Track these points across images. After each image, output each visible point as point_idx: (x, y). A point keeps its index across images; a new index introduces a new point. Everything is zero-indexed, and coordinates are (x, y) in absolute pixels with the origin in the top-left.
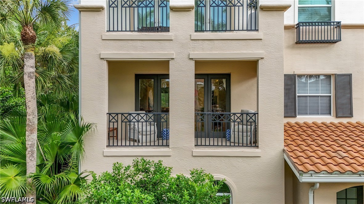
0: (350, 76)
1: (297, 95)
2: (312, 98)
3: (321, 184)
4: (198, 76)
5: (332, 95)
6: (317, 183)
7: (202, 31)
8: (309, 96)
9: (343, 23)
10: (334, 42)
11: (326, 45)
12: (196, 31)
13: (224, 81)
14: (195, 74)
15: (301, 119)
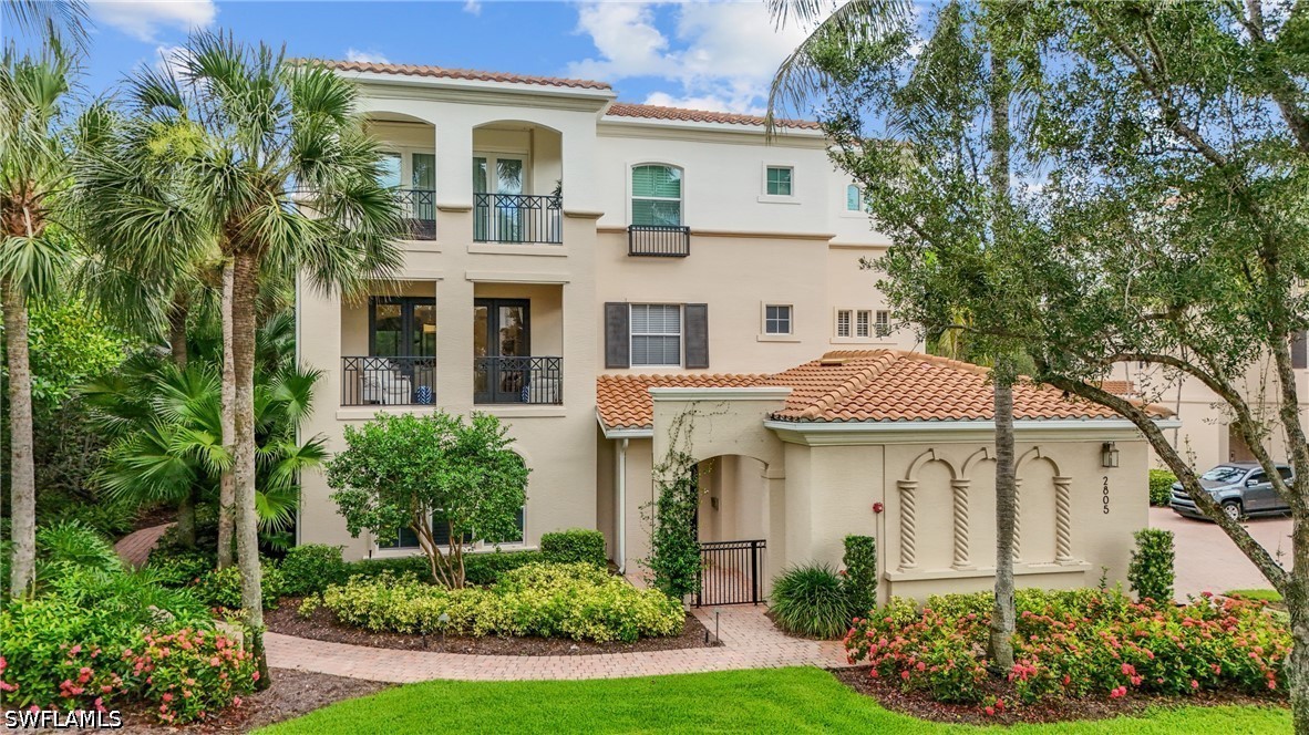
0: (705, 306)
1: (631, 334)
2: (652, 340)
3: (632, 440)
4: (478, 302)
5: (682, 334)
6: (626, 438)
7: (484, 241)
8: (650, 337)
9: (692, 228)
10: (683, 256)
11: (673, 259)
12: (474, 241)
13: (520, 310)
14: (475, 299)
15: (636, 371)
